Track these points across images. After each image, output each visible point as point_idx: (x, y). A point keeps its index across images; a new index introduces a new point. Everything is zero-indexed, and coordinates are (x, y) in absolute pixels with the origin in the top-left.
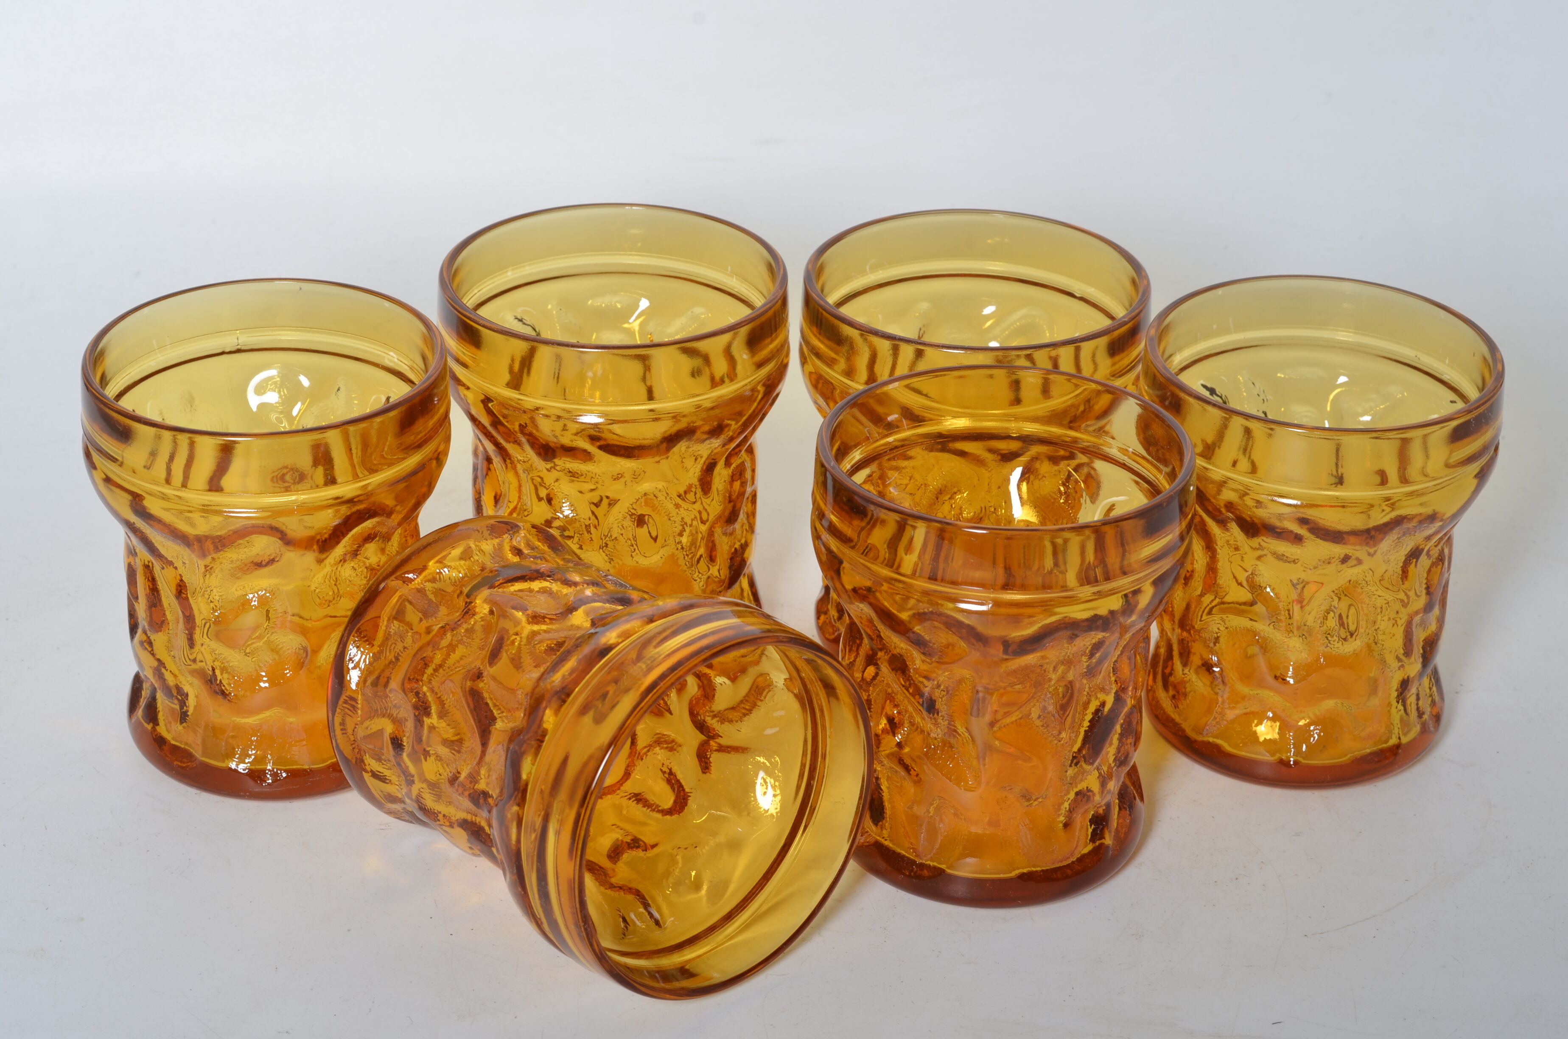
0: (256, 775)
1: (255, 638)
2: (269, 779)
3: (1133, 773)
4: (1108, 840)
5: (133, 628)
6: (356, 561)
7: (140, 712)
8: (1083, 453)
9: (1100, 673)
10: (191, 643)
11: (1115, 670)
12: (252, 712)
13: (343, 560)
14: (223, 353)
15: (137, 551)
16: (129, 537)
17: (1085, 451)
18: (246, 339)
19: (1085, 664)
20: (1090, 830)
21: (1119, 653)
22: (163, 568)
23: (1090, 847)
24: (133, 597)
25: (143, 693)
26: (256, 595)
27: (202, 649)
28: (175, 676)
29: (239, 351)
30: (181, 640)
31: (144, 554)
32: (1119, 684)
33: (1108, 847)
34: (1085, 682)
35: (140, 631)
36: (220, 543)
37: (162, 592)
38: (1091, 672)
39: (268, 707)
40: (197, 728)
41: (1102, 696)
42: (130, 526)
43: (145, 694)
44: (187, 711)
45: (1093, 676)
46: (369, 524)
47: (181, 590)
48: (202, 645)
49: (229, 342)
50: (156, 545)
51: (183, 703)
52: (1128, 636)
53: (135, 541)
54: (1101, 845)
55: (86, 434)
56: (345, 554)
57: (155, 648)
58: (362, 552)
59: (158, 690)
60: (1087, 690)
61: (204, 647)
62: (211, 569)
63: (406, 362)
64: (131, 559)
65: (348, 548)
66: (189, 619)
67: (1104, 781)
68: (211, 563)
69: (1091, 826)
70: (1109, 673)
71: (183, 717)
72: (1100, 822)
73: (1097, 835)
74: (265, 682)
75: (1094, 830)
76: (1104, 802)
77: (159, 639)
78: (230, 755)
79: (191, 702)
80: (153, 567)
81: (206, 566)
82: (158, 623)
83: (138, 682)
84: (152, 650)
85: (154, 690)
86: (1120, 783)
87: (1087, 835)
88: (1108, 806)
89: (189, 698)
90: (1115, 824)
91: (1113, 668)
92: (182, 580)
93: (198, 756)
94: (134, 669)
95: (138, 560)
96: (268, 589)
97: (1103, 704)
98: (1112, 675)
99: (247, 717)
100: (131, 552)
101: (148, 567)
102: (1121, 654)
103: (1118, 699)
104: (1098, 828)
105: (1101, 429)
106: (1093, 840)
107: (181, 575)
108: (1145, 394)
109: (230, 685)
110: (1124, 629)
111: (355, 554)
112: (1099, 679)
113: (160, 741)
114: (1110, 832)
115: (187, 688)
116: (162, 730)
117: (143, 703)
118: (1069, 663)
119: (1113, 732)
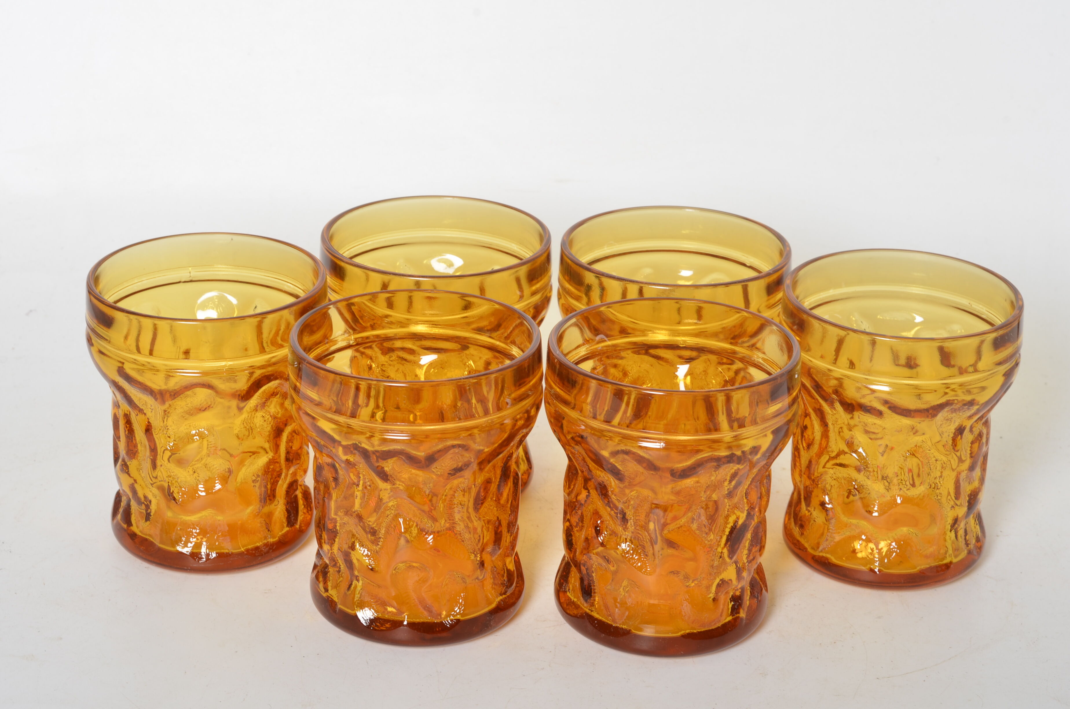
0: (195, 555)
1: (196, 461)
2: (203, 559)
3: (760, 571)
4: (742, 614)
5: (116, 460)
6: (264, 411)
7: (119, 516)
8: (740, 361)
9: (736, 495)
10: (154, 466)
11: (747, 494)
12: (193, 512)
13: (256, 410)
14: (180, 282)
15: (120, 404)
16: (114, 394)
17: (742, 360)
18: (196, 274)
19: (726, 488)
20: (730, 606)
21: (749, 483)
22: (137, 415)
23: (730, 618)
24: (117, 438)
25: (122, 504)
26: (197, 431)
27: (162, 469)
28: (143, 488)
29: (191, 281)
30: (147, 464)
31: (125, 407)
32: (750, 505)
33: (742, 619)
34: (726, 500)
35: (120, 460)
36: (175, 394)
37: (136, 431)
38: (730, 495)
39: (203, 508)
40: (156, 524)
41: (738, 513)
42: (115, 385)
43: (123, 504)
44: (150, 512)
45: (732, 497)
46: (273, 384)
47: (148, 430)
48: (161, 466)
49: (184, 275)
50: (132, 397)
51: (148, 507)
52: (755, 471)
53: (119, 397)
54: (738, 617)
55: (89, 325)
56: (257, 406)
57: (130, 469)
58: (268, 404)
59: (132, 500)
60: (728, 507)
61: (162, 467)
62: (168, 413)
63: (300, 287)
64: (116, 410)
65: (259, 401)
66: (154, 450)
67: (739, 571)
68: (168, 408)
69: (731, 602)
70: (743, 496)
71: (148, 517)
72: (737, 600)
73: (735, 610)
74: (202, 491)
75: (733, 605)
76: (740, 586)
77: (133, 464)
78: (178, 541)
79: (153, 507)
80: (130, 414)
81: (165, 411)
82: (132, 452)
83: (118, 497)
84: (128, 471)
85: (129, 501)
86: (751, 576)
87: (728, 609)
88: (743, 589)
89: (152, 503)
90: (748, 603)
91: (745, 493)
92: (149, 422)
93: (157, 544)
94: (116, 488)
95: (120, 411)
96: (206, 427)
97: (738, 518)
98: (744, 498)
99: (190, 516)
100: (116, 405)
101: (127, 417)
102: (751, 484)
103: (749, 516)
104: (736, 604)
105: (753, 345)
106: (732, 614)
107: (148, 419)
108: (783, 323)
109: (178, 493)
110: (752, 465)
111: (264, 405)
112: (736, 500)
113: (133, 536)
114: (744, 610)
115: (150, 497)
116: (134, 528)
117: (121, 510)
118: (715, 487)
119: (745, 539)
